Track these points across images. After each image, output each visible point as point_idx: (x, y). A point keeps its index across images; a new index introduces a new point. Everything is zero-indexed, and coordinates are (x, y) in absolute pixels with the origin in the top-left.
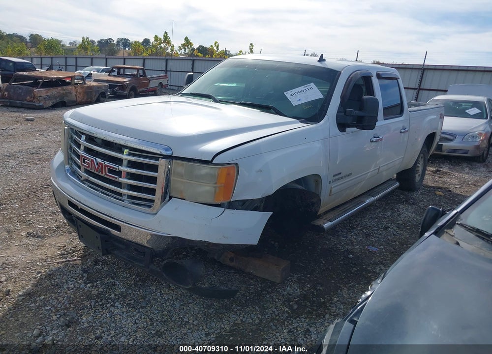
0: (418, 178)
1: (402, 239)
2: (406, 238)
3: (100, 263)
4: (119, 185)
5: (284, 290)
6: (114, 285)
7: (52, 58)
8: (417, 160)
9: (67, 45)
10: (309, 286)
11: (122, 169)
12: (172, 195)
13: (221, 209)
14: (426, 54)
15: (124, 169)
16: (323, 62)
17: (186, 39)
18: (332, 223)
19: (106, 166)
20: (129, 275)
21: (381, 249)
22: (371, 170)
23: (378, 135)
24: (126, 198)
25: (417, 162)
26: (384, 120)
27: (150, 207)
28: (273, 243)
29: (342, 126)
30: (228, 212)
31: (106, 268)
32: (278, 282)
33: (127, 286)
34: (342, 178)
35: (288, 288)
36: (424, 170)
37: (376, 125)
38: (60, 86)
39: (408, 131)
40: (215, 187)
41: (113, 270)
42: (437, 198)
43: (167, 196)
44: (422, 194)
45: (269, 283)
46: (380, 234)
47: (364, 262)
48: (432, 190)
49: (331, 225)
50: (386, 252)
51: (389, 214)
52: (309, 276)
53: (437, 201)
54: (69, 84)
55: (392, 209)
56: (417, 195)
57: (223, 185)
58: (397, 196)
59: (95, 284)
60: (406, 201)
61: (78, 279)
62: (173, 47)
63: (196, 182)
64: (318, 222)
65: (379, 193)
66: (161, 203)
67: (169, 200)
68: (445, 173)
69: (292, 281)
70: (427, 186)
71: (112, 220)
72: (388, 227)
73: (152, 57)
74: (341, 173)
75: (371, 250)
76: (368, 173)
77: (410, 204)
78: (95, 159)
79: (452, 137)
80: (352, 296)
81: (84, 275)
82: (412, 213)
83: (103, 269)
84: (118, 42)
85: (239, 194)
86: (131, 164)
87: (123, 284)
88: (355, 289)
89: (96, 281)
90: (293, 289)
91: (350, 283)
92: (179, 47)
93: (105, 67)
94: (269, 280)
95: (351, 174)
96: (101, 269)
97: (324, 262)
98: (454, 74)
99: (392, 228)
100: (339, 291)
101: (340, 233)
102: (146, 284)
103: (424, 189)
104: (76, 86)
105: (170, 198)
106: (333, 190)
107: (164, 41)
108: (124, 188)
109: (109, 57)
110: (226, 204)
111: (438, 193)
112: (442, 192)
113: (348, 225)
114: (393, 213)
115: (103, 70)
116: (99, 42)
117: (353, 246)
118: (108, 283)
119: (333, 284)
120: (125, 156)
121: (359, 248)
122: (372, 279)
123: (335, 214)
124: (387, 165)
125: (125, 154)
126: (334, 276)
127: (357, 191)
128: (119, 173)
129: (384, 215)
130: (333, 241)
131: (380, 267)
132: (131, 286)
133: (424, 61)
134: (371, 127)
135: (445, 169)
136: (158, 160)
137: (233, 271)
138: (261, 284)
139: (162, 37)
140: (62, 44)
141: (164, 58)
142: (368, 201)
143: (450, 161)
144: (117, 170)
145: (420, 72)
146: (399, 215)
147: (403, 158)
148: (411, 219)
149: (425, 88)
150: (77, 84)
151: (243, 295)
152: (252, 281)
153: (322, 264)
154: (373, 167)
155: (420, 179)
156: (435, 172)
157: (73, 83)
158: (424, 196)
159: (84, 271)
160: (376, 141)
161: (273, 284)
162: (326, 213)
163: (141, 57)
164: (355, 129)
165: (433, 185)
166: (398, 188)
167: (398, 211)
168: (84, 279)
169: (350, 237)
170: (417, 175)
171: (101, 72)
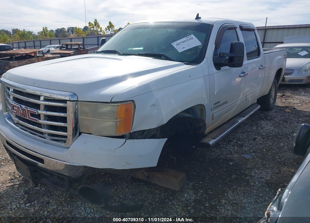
0: (272, 101)
1: (267, 146)
2: (270, 145)
3: (39, 185)
4: (40, 125)
5: (183, 197)
6: (48, 203)
7: (25, 42)
8: (271, 89)
9: (36, 34)
10: (202, 191)
11: (40, 112)
12: (81, 131)
13: (124, 140)
14: (267, 19)
15: (42, 112)
16: (199, 20)
17: (110, 23)
18: (215, 140)
19: (28, 111)
20: (61, 193)
21: (253, 156)
22: (240, 98)
23: (245, 71)
24: (47, 136)
25: (271, 90)
26: (248, 60)
27: (65, 142)
28: (172, 157)
29: (218, 65)
30: (129, 141)
31: (43, 189)
32: (177, 190)
33: (58, 203)
34: (220, 105)
35: (186, 195)
36: (276, 95)
37: (243, 64)
38: (27, 58)
39: (264, 67)
40: (115, 122)
41: (49, 190)
42: (287, 115)
43: (77, 132)
44: (276, 112)
45: (170, 192)
46: (251, 144)
47: (242, 167)
48: (282, 109)
49: (215, 142)
50: (257, 158)
51: (255, 128)
52: (201, 182)
53: (287, 117)
54: (33, 57)
55: (256, 125)
56: (271, 113)
57: (123, 119)
58: (258, 115)
59: (33, 203)
60: (266, 118)
61: (20, 200)
62: (101, 28)
63: (99, 119)
64: (205, 140)
65: (247, 114)
66: (73, 138)
67: (79, 135)
68: (289, 96)
69: (188, 188)
70: (278, 107)
71: (36, 155)
72: (256, 138)
73: (88, 36)
74: (219, 102)
75: (246, 158)
76: (238, 100)
77: (268, 120)
78: (21, 106)
79: (291, 72)
80: (236, 198)
81: (26, 196)
82: (271, 126)
83: (41, 189)
84: (68, 29)
85: (138, 126)
86: (48, 108)
87: (56, 201)
88: (238, 191)
89: (34, 201)
90: (189, 196)
91: (233, 186)
92: (106, 28)
93: (59, 45)
94: (170, 189)
95: (227, 102)
96: (40, 190)
97: (212, 170)
98: (286, 31)
99: (259, 139)
100: (226, 194)
101: (221, 146)
102: (74, 200)
103: (277, 109)
104: (38, 58)
105: (80, 134)
106: (215, 115)
107: (95, 25)
108: (44, 128)
109: (61, 39)
110: (128, 135)
111: (287, 110)
112: (289, 109)
113: (227, 140)
114: (257, 127)
115: (57, 47)
116: (56, 31)
117: (232, 155)
118: (43, 201)
119: (220, 188)
120: (41, 102)
121: (237, 157)
122: (250, 181)
123: (217, 133)
124: (252, 93)
125: (41, 100)
126: (220, 181)
127: (231, 114)
128: (38, 116)
129: (251, 129)
130: (217, 152)
131: (255, 171)
132: (61, 202)
133: (266, 24)
134: (240, 65)
135: (288, 94)
136: (66, 103)
137: (142, 183)
138: (164, 193)
139: (93, 23)
140: (33, 34)
141: (96, 36)
142: (240, 121)
143: (290, 88)
144: (37, 114)
145: (264, 31)
146: (262, 128)
147: (262, 87)
148: (271, 131)
149: (267, 42)
150: (39, 56)
151: (151, 204)
152: (157, 191)
153: (210, 172)
154: (241, 95)
155: (273, 102)
156: (282, 96)
157: (36, 56)
158: (277, 113)
159: (26, 193)
160: (244, 76)
161: (174, 192)
162: (210, 132)
163: (82, 37)
164: (227, 67)
165: (282, 105)
166: (259, 109)
167: (261, 125)
168: (25, 199)
169: (229, 148)
170: (271, 99)
171: (56, 48)
